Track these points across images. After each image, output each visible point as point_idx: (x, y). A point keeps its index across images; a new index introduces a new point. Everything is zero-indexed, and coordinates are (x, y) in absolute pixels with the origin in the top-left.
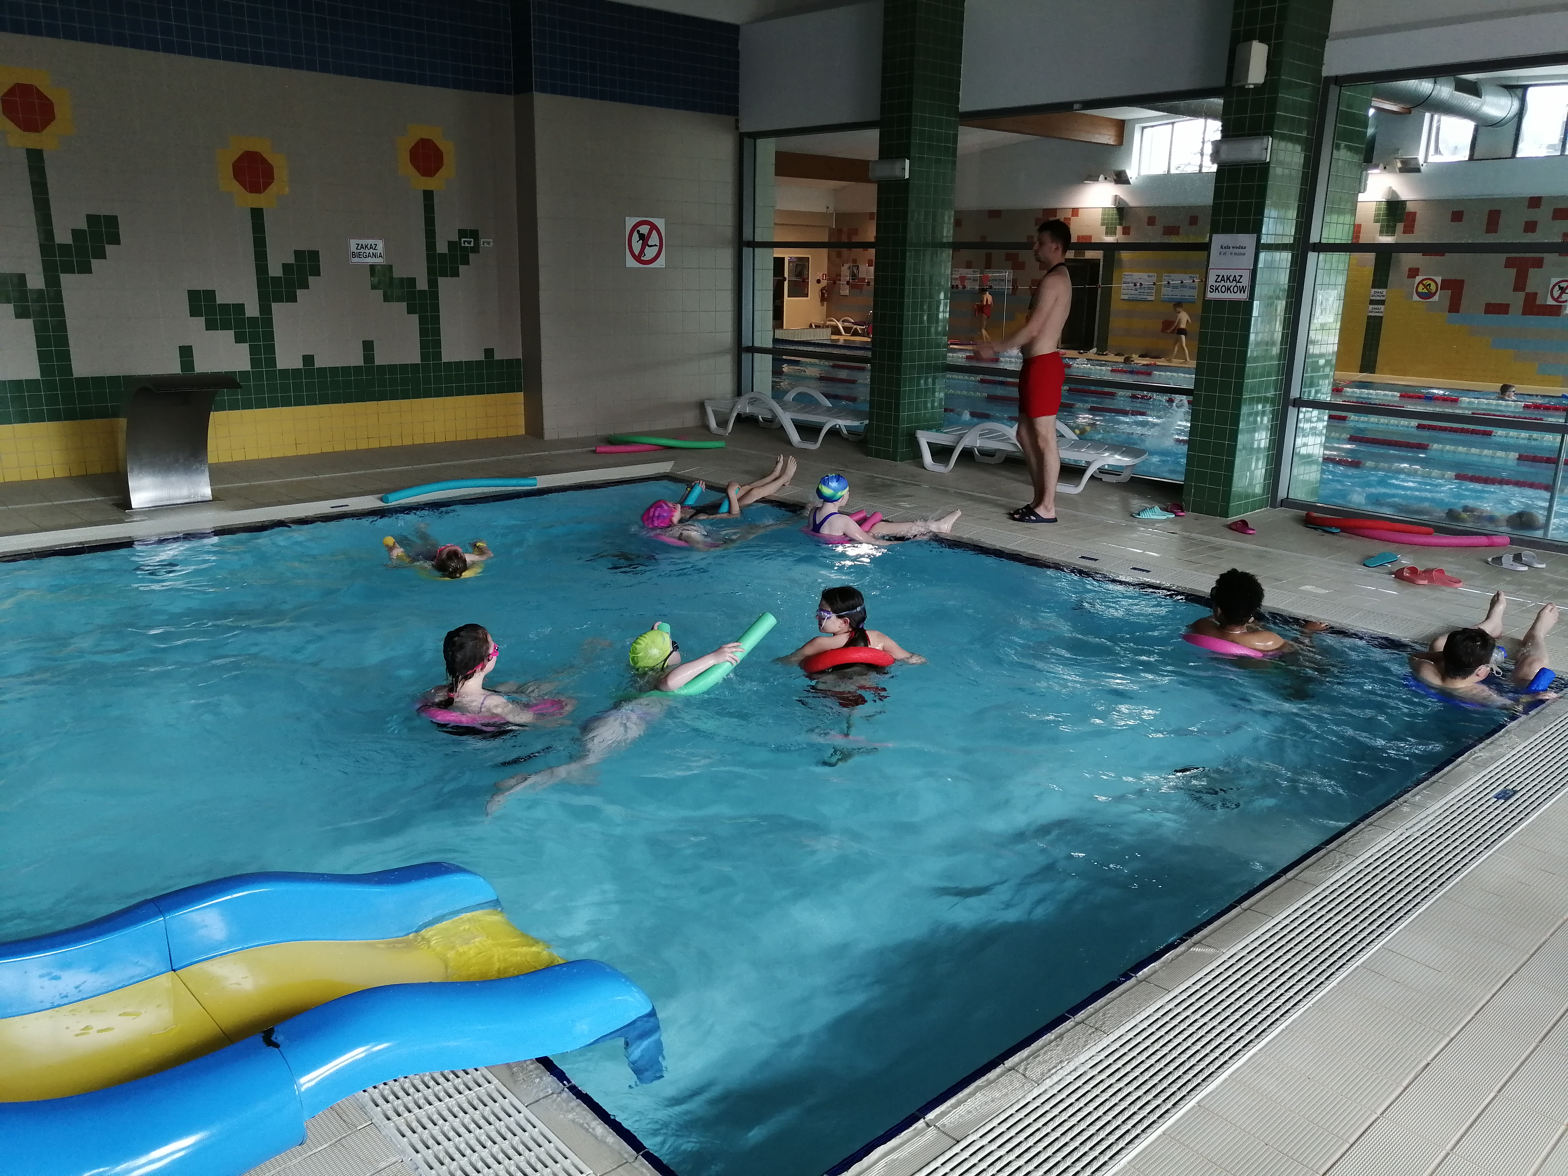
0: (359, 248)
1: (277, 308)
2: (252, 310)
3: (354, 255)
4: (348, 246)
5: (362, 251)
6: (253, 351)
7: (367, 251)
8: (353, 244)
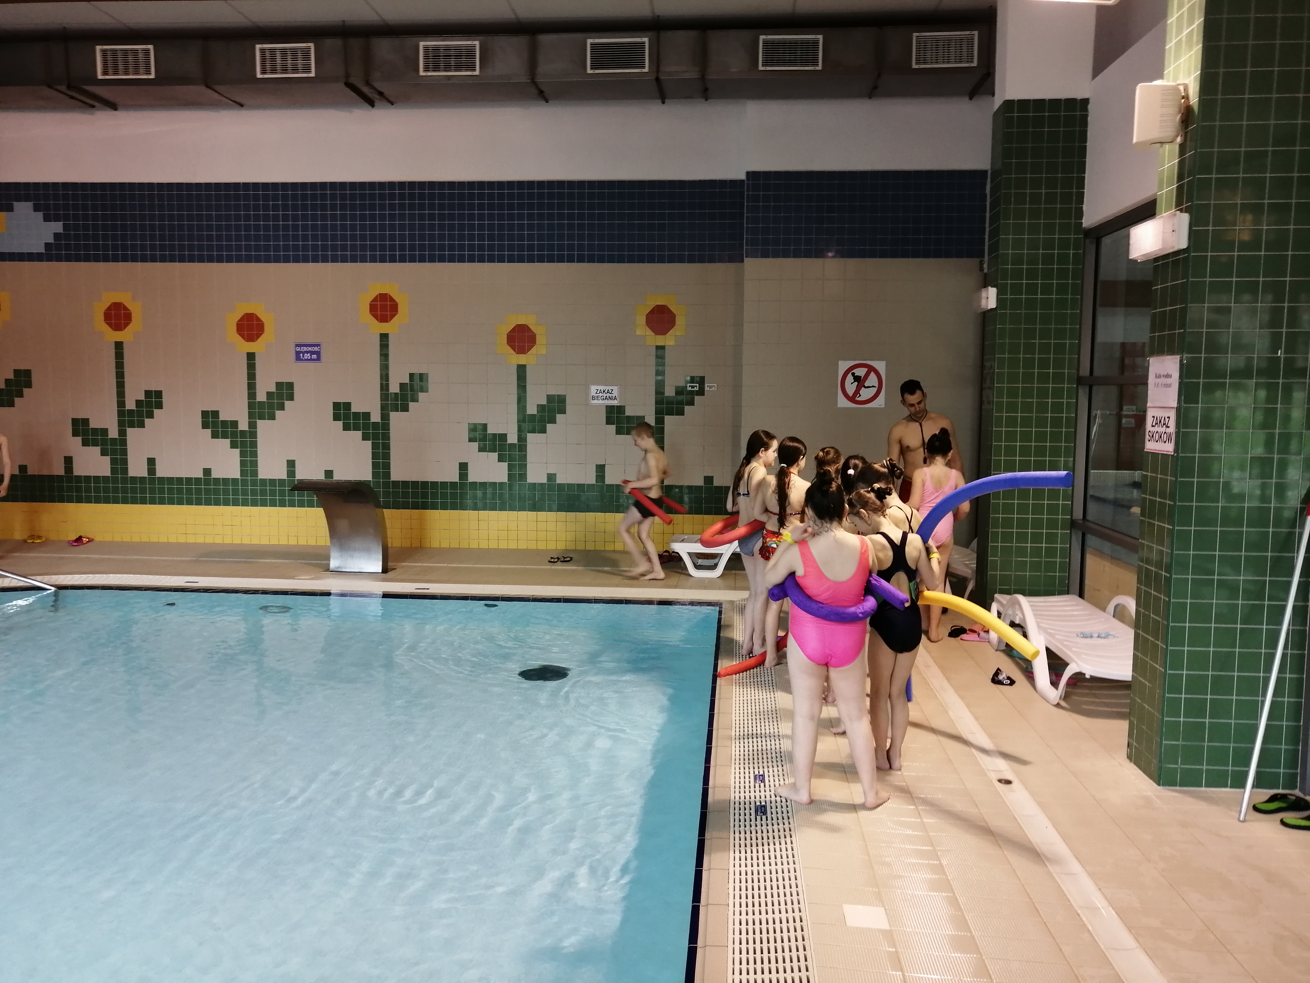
0: (598, 392)
1: (531, 438)
2: (512, 439)
3: (593, 398)
4: (587, 390)
5: (601, 394)
6: (510, 468)
7: (605, 395)
8: (593, 389)
